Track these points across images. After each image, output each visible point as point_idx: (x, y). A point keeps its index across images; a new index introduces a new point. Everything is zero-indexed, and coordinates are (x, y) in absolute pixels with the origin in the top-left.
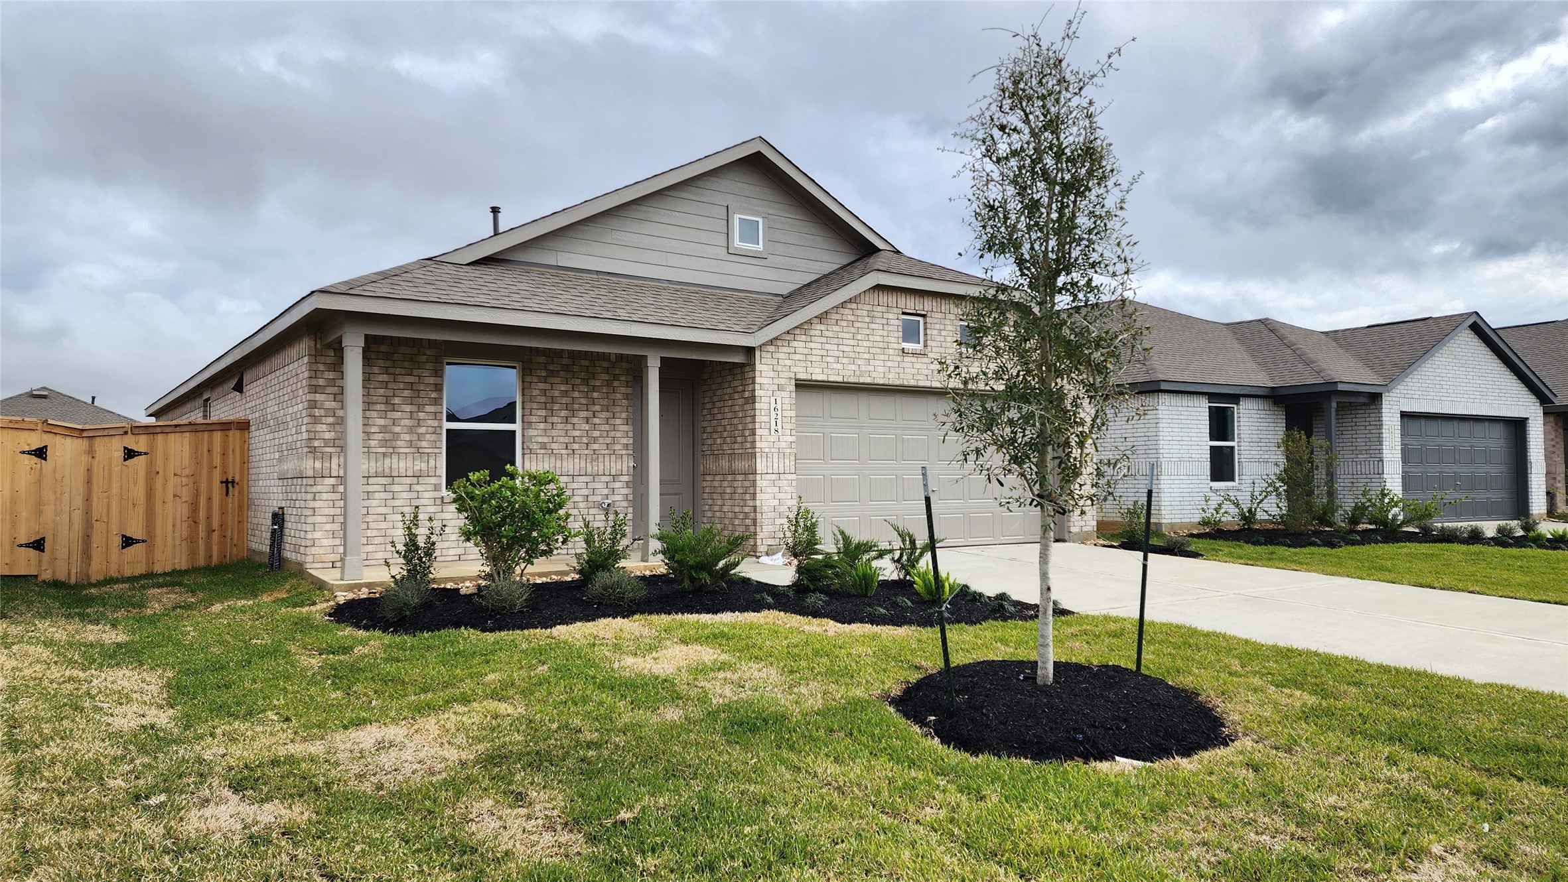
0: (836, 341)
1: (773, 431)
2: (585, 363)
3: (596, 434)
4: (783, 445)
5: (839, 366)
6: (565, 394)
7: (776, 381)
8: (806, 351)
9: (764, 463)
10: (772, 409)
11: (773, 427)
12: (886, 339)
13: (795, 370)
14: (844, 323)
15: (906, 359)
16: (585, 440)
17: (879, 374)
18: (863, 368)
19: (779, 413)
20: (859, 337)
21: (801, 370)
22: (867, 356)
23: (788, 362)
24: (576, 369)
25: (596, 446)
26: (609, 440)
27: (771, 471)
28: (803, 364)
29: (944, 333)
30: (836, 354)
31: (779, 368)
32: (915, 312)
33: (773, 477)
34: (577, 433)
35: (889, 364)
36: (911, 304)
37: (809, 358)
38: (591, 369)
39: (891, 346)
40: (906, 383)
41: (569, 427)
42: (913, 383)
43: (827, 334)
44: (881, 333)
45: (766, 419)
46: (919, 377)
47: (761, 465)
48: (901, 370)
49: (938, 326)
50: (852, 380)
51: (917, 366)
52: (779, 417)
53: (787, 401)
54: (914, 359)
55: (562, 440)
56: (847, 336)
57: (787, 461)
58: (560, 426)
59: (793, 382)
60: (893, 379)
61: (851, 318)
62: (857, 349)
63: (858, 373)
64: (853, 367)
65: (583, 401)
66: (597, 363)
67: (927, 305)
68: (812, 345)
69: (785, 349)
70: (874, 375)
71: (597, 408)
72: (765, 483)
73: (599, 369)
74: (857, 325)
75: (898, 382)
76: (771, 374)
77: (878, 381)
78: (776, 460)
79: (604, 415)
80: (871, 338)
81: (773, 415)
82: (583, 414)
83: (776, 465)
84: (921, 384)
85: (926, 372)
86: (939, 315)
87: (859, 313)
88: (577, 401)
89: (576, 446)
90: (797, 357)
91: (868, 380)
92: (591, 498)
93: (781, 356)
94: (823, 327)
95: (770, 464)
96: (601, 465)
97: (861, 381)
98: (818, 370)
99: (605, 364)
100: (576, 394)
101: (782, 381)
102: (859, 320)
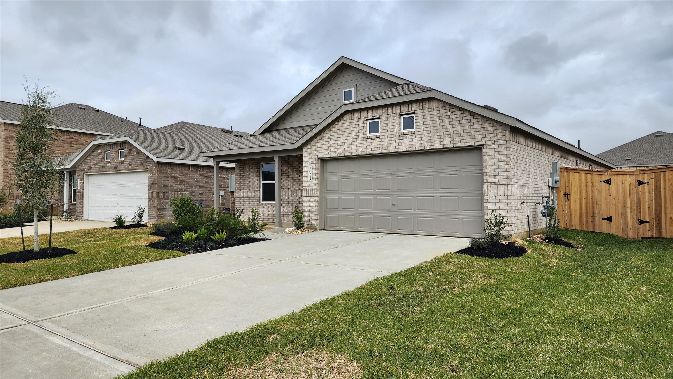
0: (334, 139)
1: (309, 180)
2: (292, 159)
3: (295, 183)
4: (312, 185)
5: (336, 150)
6: (286, 170)
7: (310, 160)
8: (322, 146)
9: (306, 192)
10: (309, 171)
11: (309, 178)
12: (358, 134)
13: (318, 155)
14: (338, 131)
15: (368, 141)
16: (292, 185)
17: (353, 151)
18: (346, 149)
19: (311, 172)
20: (345, 136)
21: (320, 154)
22: (348, 143)
23: (315, 152)
24: (289, 161)
25: (295, 187)
26: (298, 185)
27: (308, 196)
28: (321, 151)
29: (389, 125)
30: (334, 145)
31: (312, 155)
32: (373, 118)
33: (309, 198)
34: (290, 183)
35: (359, 145)
36: (371, 114)
37: (323, 148)
38: (293, 161)
39: (360, 137)
40: (368, 153)
41: (288, 181)
42: (371, 152)
43: (331, 137)
44: (355, 131)
45: (306, 175)
46: (374, 149)
47: (304, 193)
48: (365, 147)
49: (386, 122)
50: (341, 155)
51: (374, 144)
52: (311, 174)
53: (314, 167)
54: (372, 141)
55: (285, 185)
56: (339, 136)
57: (314, 191)
58: (285, 181)
59: (317, 159)
60: (361, 152)
61: (341, 128)
62: (344, 141)
63: (344, 152)
64: (342, 149)
65: (291, 172)
66: (295, 159)
67: (378, 113)
68: (324, 143)
69: (314, 147)
70: (352, 151)
71: (295, 174)
72: (306, 200)
73: (295, 161)
74: (344, 130)
75: (364, 153)
76: (309, 157)
77: (353, 154)
78: (310, 191)
79: (297, 176)
80: (350, 135)
81: (309, 174)
82: (291, 176)
83: (310, 193)
84: (376, 152)
85: (379, 146)
86: (387, 116)
87: (345, 125)
88: (289, 172)
89: (289, 187)
90: (319, 149)
91: (349, 154)
92: (293, 205)
93: (312, 149)
94: (329, 135)
95: (308, 193)
96: (296, 193)
97: (345, 155)
98: (327, 153)
99: (297, 159)
100: (289, 170)
101: (313, 160)
102: (345, 128)
